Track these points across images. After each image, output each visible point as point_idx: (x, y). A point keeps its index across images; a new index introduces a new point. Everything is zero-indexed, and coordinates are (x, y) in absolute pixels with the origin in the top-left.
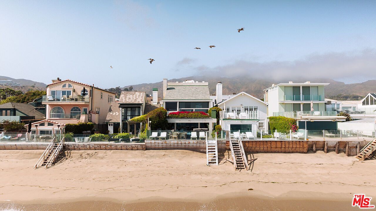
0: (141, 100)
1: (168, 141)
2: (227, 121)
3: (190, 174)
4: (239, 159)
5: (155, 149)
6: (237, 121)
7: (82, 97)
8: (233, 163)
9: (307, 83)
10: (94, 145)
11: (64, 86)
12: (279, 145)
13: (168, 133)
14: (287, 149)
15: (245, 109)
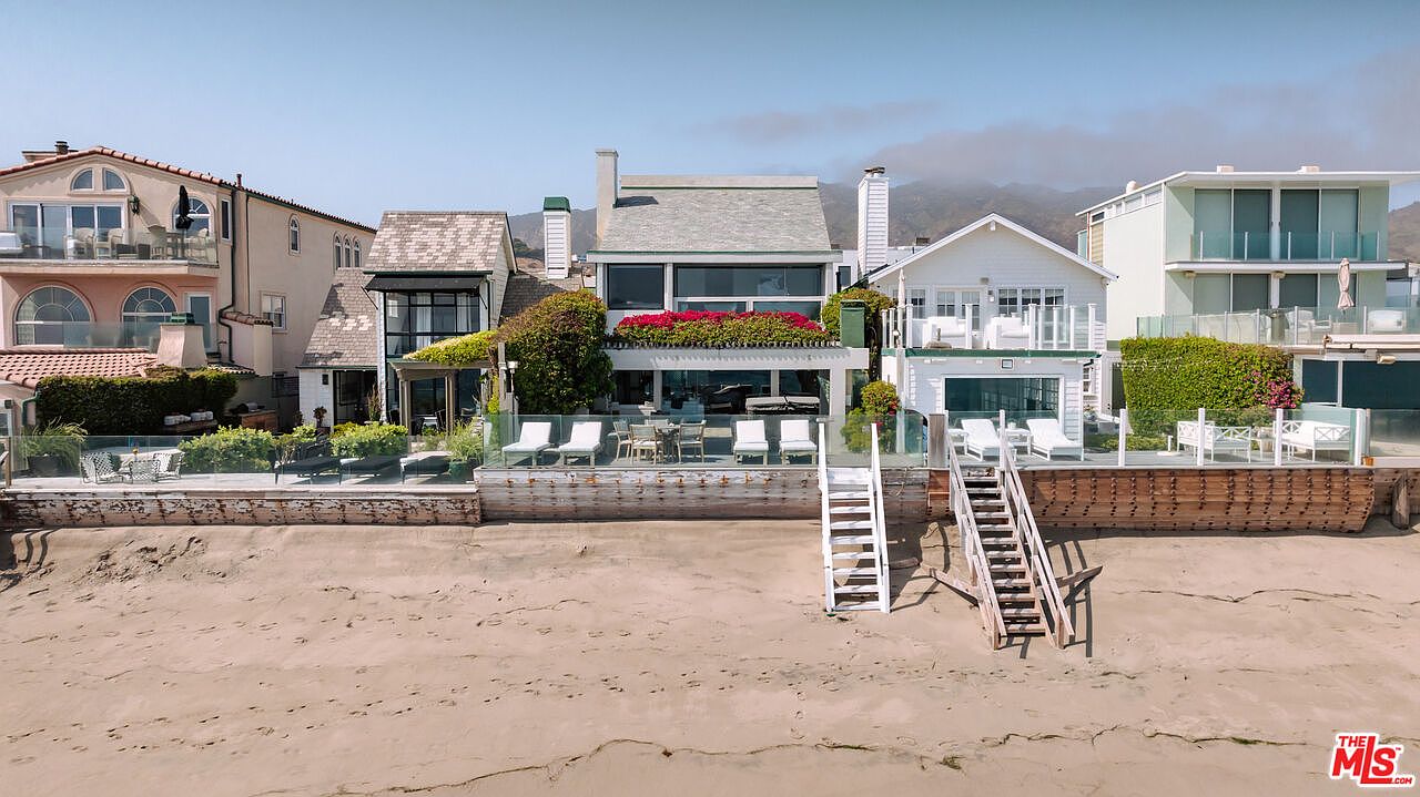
0: (484, 254)
1: (605, 475)
2: (927, 360)
3: (725, 679)
4: (1008, 575)
5: (533, 517)
6: (980, 360)
7: (170, 235)
8: (975, 602)
9: (1306, 173)
10: (183, 497)
11: (82, 181)
12: (1217, 492)
13: (607, 429)
14: (1256, 512)
15: (1003, 301)
